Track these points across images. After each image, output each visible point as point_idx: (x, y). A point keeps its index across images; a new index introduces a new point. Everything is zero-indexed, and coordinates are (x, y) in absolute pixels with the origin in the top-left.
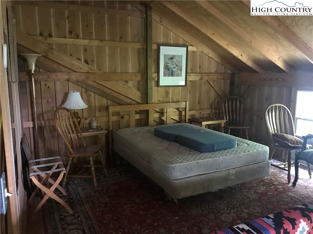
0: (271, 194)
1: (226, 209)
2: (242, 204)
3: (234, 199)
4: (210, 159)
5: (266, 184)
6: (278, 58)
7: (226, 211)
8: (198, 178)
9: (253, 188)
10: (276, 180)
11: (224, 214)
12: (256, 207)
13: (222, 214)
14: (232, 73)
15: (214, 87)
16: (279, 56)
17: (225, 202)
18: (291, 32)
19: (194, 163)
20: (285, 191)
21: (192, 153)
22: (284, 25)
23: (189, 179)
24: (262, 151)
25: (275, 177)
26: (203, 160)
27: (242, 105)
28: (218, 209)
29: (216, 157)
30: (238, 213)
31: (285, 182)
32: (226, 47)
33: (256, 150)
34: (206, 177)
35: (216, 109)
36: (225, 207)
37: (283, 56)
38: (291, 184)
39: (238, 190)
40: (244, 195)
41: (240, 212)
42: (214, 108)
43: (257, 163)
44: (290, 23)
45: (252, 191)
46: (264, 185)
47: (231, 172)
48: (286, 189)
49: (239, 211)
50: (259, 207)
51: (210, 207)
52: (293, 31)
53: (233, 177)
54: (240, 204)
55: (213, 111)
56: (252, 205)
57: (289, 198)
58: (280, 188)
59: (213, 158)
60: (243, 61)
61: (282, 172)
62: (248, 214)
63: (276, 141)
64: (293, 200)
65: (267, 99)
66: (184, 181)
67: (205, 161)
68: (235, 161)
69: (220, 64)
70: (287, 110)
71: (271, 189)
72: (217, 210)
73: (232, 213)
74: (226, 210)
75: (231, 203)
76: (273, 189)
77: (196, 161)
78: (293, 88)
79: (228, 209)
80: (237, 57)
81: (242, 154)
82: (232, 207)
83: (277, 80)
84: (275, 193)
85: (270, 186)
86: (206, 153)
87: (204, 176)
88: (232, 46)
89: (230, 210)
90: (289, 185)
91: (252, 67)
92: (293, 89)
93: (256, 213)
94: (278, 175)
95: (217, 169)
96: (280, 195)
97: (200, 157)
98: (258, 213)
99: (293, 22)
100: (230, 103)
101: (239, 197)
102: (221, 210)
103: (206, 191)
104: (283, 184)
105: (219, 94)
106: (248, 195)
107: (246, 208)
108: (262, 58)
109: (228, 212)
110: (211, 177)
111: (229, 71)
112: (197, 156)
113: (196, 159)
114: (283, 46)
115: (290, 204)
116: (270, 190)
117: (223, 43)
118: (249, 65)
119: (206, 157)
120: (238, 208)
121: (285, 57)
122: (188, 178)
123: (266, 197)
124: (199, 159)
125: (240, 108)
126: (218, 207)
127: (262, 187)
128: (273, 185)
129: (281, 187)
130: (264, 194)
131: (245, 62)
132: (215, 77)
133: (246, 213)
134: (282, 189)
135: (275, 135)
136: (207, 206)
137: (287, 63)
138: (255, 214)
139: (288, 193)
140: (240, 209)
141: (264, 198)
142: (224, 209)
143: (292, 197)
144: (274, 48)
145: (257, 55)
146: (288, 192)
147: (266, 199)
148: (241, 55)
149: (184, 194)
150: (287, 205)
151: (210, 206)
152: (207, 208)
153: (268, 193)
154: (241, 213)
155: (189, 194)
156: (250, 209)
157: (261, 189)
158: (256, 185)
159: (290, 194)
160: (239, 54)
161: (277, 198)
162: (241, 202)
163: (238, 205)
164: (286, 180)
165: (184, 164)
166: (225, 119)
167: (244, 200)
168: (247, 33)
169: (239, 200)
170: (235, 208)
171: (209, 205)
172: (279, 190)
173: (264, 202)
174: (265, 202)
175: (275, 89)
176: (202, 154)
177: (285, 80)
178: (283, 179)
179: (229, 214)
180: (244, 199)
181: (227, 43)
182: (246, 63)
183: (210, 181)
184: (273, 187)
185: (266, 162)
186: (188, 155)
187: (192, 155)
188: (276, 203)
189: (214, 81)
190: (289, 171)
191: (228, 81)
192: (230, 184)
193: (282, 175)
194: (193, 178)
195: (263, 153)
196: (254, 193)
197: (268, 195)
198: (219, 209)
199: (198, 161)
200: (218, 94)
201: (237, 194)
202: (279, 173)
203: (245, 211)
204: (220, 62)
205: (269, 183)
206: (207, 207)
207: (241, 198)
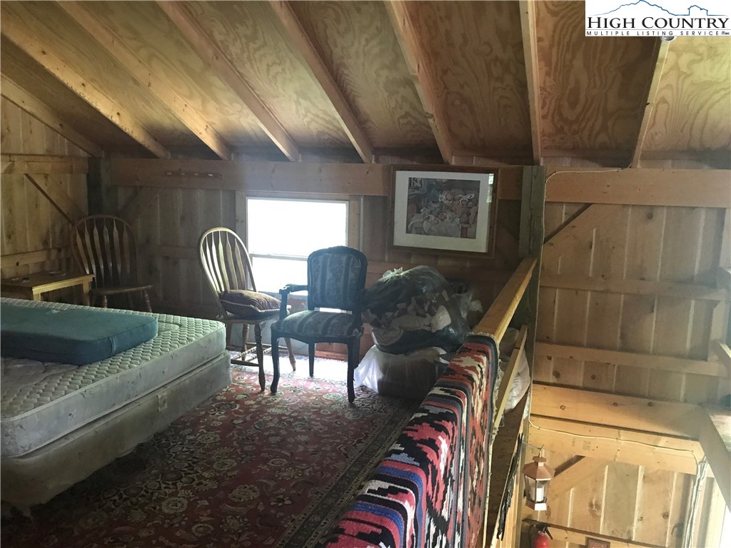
0: (240, 421)
1: (163, 486)
2: (194, 463)
3: (171, 458)
4: (111, 377)
5: (223, 404)
6: (205, 127)
7: (167, 490)
8: (89, 432)
9: (201, 422)
10: (239, 391)
11: (163, 499)
12: (225, 459)
13: (160, 500)
14: (90, 156)
15: (46, 192)
16: (207, 122)
17: (154, 471)
18: (238, 74)
19: (75, 396)
20: (262, 408)
21: (54, 372)
22: (226, 56)
23: (68, 442)
24: (215, 334)
25: (234, 386)
26: (95, 384)
27: (125, 235)
28: (144, 493)
29: (125, 369)
30: (194, 484)
31: (255, 389)
32: (79, 90)
33: (201, 333)
34: (107, 423)
35: (59, 250)
36: (159, 482)
37: (214, 124)
38: (267, 392)
39: (173, 436)
40: (189, 440)
41: (197, 481)
42: (54, 248)
43: (208, 362)
44: (237, 55)
45: (202, 429)
46: (219, 408)
47: (160, 397)
48: (263, 402)
49: (194, 480)
50: (230, 457)
51: (125, 496)
52: (241, 71)
53: (166, 406)
54: (189, 464)
55: (53, 257)
56: (214, 458)
57: (276, 420)
58: (252, 405)
59: (118, 371)
60: (124, 129)
61: (243, 372)
62: (215, 478)
63: (226, 308)
64: (284, 420)
65: (183, 218)
66: (53, 449)
67: (100, 385)
68: (167, 369)
69: (58, 132)
70: (237, 240)
71: (237, 412)
72: (143, 496)
73: (181, 489)
74: (165, 488)
75: (167, 468)
76: (240, 410)
77: (80, 391)
78: (237, 192)
79: (168, 484)
80: (109, 118)
81: (178, 347)
82: (174, 476)
83: (205, 175)
84: (248, 418)
85: (232, 406)
86: (93, 365)
87: (102, 422)
88: (95, 88)
89: (175, 484)
90: (264, 393)
91: (143, 144)
92: (238, 194)
93: (228, 471)
94: (236, 379)
95: (129, 397)
96: (257, 418)
97: (84, 377)
98: (233, 469)
99: (243, 52)
100: (96, 231)
101: (181, 448)
102: (152, 493)
103: (110, 458)
104: (253, 396)
105: (64, 210)
106: (198, 439)
107: (207, 469)
108: (167, 122)
109: (171, 491)
110: (118, 420)
111: (82, 153)
112: (76, 377)
113: (77, 384)
114: (216, 100)
115: (281, 431)
116: (236, 416)
117: (72, 80)
118: (137, 139)
119: (99, 375)
120: (189, 474)
121: (219, 126)
122: (62, 440)
123: (235, 432)
124: (84, 383)
125: (121, 242)
126: (142, 488)
127: (217, 414)
128: (237, 402)
129: (252, 402)
130: (228, 427)
131: (127, 131)
132: (48, 167)
133: (210, 479)
134: (256, 406)
135: (224, 295)
136: (114, 496)
137: (221, 138)
138: (229, 474)
139: (269, 411)
140: (195, 475)
141: (231, 434)
142: (160, 488)
143: (280, 416)
144: (197, 103)
145: (157, 116)
146: (270, 407)
147: (236, 436)
148: (118, 114)
149: (55, 486)
150: (277, 435)
151: (122, 492)
152: (116, 500)
153: (235, 422)
154: (200, 484)
155: (67, 482)
156: (215, 466)
157: (219, 418)
158: (204, 413)
159: (273, 410)
160: (112, 110)
161: (255, 427)
162: (190, 459)
163: (186, 467)
164: (256, 386)
165: (49, 406)
166: (88, 272)
167: (193, 452)
168: (140, 62)
169: (184, 457)
170: (182, 477)
171: (119, 490)
172: (252, 410)
173: (235, 444)
174: (238, 443)
175: (200, 195)
176: (85, 369)
177: (221, 175)
178: (250, 384)
179: (174, 494)
180: (192, 450)
181: (82, 80)
182: (130, 133)
183: (117, 432)
184: (238, 406)
185: (223, 356)
186: (48, 380)
187: (61, 378)
188: (258, 438)
189: (46, 176)
190: (260, 365)
191: (83, 177)
192: (160, 425)
193: (245, 378)
194: (77, 436)
195: (216, 337)
196: (208, 431)
197: (238, 427)
198: (147, 492)
199: (82, 390)
200: (58, 209)
201: (172, 444)
202: (238, 375)
203: (206, 474)
204: (57, 126)
205: (228, 402)
206: (116, 498)
207: (185, 449)
